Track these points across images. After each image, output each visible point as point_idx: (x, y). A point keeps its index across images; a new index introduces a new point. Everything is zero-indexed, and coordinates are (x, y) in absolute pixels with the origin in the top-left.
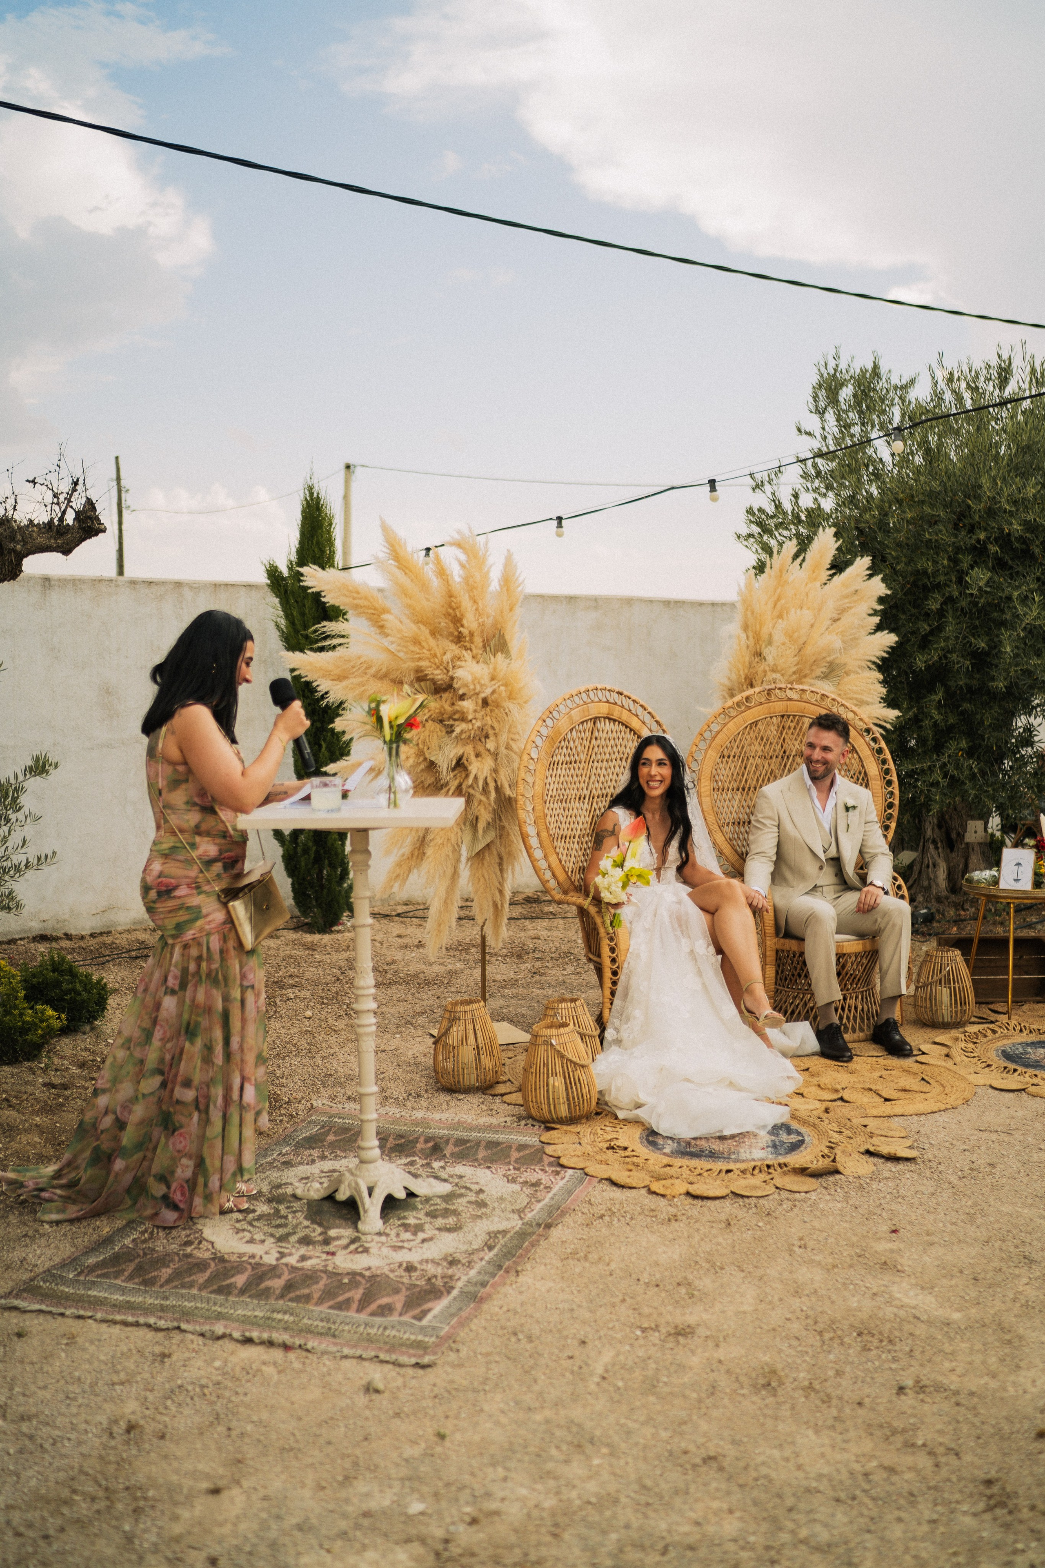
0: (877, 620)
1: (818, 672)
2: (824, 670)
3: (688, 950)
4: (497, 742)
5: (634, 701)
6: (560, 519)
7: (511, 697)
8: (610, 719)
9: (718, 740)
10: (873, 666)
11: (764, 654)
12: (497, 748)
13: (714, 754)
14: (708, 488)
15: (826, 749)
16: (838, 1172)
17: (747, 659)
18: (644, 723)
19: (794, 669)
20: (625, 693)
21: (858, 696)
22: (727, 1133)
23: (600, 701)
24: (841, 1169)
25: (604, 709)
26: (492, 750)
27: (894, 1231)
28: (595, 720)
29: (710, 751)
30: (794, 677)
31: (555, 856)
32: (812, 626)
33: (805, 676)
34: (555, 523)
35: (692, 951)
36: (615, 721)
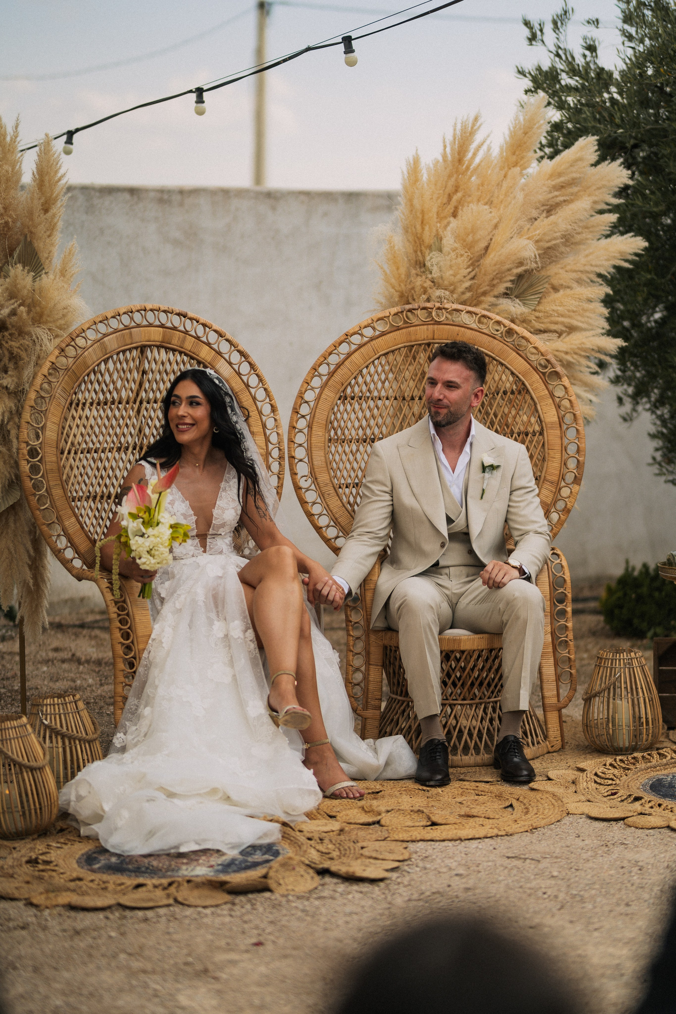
0: (613, 217)
1: (501, 288)
2: (509, 285)
3: (221, 635)
4: (20, 377)
5: (204, 325)
6: (200, 92)
7: (38, 320)
8: (166, 348)
9: (337, 377)
10: (600, 280)
11: (428, 264)
12: (18, 385)
13: (332, 395)
14: (342, 47)
15: (450, 385)
16: (267, 889)
17: (403, 270)
18: (219, 353)
19: (467, 284)
20: (190, 314)
21: (566, 320)
22: (183, 849)
23: (150, 325)
24: (273, 885)
25: (156, 335)
26: (12, 387)
27: (258, 944)
28: (142, 349)
29: (326, 391)
30: (468, 295)
31: (73, 519)
32: (496, 226)
33: (484, 294)
34: (193, 96)
35: (226, 636)
36: (174, 350)
